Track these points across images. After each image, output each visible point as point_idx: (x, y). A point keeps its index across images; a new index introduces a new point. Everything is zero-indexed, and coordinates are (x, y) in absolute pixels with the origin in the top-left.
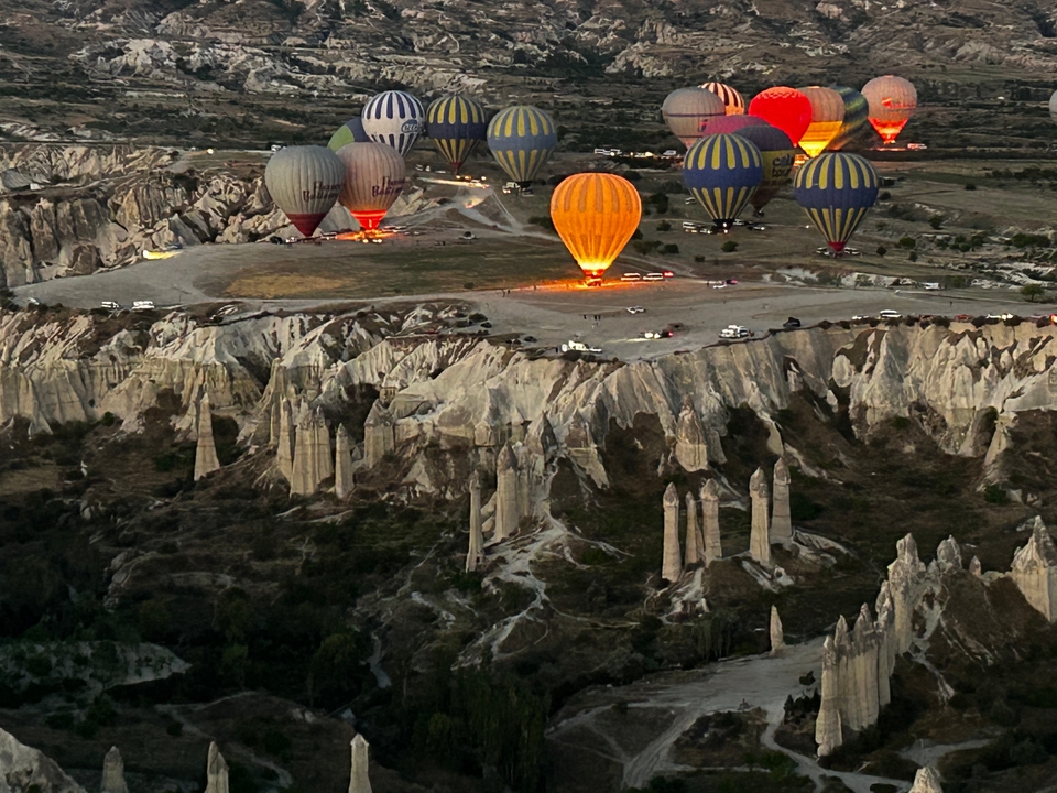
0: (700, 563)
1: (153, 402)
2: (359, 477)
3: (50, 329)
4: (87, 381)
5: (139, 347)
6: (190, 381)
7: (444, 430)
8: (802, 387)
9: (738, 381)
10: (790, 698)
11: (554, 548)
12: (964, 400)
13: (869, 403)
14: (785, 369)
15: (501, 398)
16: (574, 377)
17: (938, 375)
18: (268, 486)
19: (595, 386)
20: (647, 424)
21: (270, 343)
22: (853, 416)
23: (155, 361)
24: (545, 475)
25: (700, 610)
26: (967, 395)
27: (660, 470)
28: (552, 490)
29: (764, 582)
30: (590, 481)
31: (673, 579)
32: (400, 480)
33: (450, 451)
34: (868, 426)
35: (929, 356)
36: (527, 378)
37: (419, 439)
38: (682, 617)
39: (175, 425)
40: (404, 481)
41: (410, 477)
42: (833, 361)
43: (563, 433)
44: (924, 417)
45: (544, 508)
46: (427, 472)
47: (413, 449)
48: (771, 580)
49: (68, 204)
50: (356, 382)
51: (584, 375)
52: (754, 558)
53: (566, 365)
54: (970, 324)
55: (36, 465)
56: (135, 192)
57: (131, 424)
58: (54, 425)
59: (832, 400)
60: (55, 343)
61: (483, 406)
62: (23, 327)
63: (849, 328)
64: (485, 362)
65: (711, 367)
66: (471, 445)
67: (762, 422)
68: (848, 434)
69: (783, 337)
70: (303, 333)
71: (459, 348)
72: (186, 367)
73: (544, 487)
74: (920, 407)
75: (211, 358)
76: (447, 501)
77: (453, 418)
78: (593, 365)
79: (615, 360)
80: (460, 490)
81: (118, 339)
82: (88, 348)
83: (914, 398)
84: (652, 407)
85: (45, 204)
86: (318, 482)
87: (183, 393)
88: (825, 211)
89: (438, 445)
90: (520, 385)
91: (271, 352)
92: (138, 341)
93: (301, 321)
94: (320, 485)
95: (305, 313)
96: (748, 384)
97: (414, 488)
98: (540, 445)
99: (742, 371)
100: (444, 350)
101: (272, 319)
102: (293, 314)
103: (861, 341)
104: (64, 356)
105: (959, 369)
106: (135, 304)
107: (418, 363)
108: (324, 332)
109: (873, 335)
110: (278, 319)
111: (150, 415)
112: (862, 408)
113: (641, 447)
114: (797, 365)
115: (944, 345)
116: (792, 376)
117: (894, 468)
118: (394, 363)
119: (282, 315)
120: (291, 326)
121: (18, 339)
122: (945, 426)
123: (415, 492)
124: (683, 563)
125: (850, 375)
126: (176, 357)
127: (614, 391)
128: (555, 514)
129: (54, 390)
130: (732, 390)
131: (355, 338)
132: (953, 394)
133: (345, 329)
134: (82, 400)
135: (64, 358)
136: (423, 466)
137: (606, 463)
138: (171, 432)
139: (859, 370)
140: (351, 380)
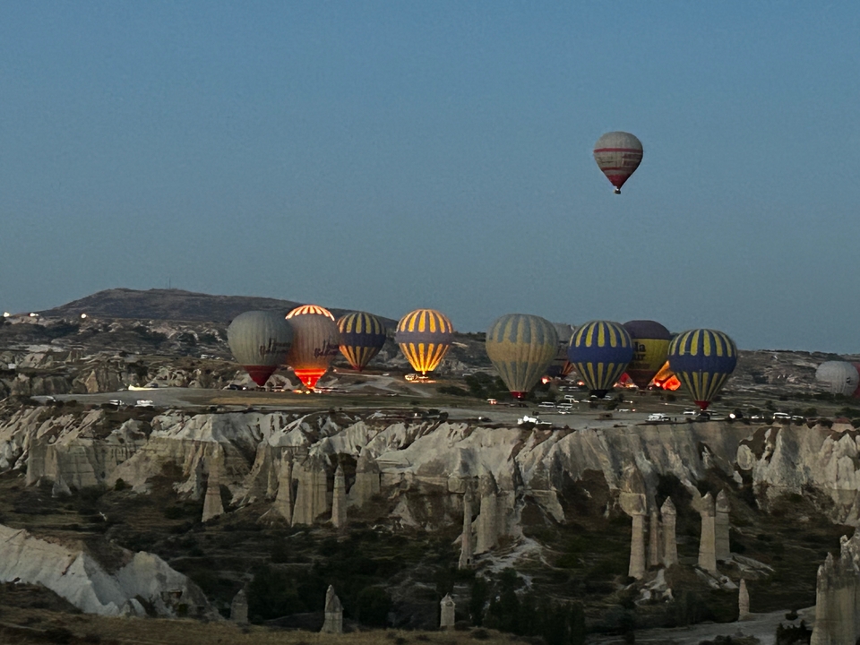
0: (661, 566)
1: (159, 470)
2: (352, 512)
3: (66, 419)
4: (100, 458)
5: (143, 433)
6: (190, 456)
7: (423, 479)
8: (713, 466)
9: (664, 453)
10: (781, 626)
11: (531, 556)
12: (847, 483)
13: (769, 481)
14: (700, 449)
15: (469, 456)
16: (531, 441)
17: (823, 464)
18: (269, 523)
19: (550, 446)
20: (595, 478)
21: (255, 434)
22: (756, 491)
23: (160, 440)
24: (515, 507)
25: (666, 598)
26: (849, 480)
27: (607, 514)
28: (523, 517)
29: (713, 584)
30: (550, 516)
31: (638, 576)
32: (387, 515)
33: (428, 496)
34: (768, 500)
35: (815, 449)
36: (489, 442)
37: (402, 485)
38: (652, 602)
39: (177, 490)
40: (390, 515)
41: (396, 513)
42: (737, 449)
43: (528, 477)
44: (814, 497)
45: (518, 531)
46: (410, 510)
47: (396, 493)
48: (719, 584)
49: (42, 380)
50: (338, 452)
51: (539, 440)
52: (703, 568)
53: (523, 432)
54: (849, 425)
55: (61, 513)
56: (97, 373)
57: (139, 486)
58: (73, 489)
59: (738, 478)
60: (71, 430)
61: (455, 459)
62: (42, 419)
63: (749, 424)
64: (449, 435)
65: (643, 441)
66: (445, 492)
67: (684, 488)
68: (753, 505)
69: (697, 426)
70: (282, 427)
71: (424, 429)
72: (187, 444)
73: (516, 516)
74: (809, 488)
75: (209, 437)
76: (428, 533)
77: (430, 468)
78: (547, 432)
79: (567, 428)
80: (437, 526)
81: (126, 426)
82: (100, 432)
83: (804, 482)
84: (598, 464)
85: (22, 377)
86: (316, 516)
87: (184, 465)
88: (695, 374)
89: (417, 490)
90: (484, 448)
91: (255, 439)
92: (142, 429)
93: (281, 418)
94: (317, 518)
95: (283, 412)
96: (673, 457)
97: (398, 521)
98: (512, 483)
99: (667, 445)
100: (411, 430)
101: (256, 415)
102: (273, 412)
103: (760, 435)
104: (81, 436)
105: (843, 459)
106: (138, 402)
107: (389, 440)
108: (303, 422)
109: (769, 431)
110: (262, 415)
111: (155, 481)
112: (764, 486)
113: (589, 496)
114: (709, 449)
115: (828, 440)
116: (706, 455)
117: (794, 531)
118: (369, 439)
119: (265, 412)
120: (272, 421)
121: (38, 427)
122: (832, 503)
123: (399, 525)
124: (646, 566)
125: (751, 460)
126: (180, 436)
127: (566, 450)
128: (528, 535)
129: (73, 460)
130: (660, 461)
131: (328, 429)
132: (838, 479)
133: (320, 421)
134: (96, 471)
135: (81, 437)
136: (405, 506)
137: (563, 504)
138: (174, 494)
139: (759, 457)
140: (333, 450)
